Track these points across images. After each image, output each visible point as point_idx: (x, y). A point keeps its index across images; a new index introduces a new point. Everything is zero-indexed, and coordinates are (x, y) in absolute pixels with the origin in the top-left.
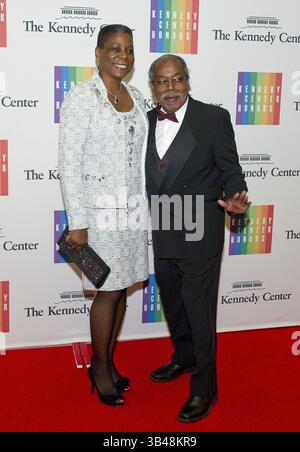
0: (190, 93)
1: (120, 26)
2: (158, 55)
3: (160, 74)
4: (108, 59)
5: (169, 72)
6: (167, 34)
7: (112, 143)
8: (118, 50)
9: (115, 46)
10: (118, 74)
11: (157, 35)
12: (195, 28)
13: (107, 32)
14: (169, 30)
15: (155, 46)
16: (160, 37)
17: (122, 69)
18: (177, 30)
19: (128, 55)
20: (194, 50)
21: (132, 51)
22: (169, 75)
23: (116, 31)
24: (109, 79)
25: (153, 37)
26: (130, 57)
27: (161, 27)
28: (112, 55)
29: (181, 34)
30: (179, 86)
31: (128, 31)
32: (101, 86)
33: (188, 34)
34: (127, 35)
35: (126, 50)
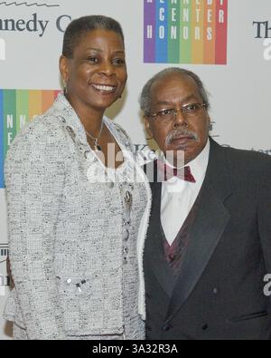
0: (212, 133)
1: (99, 19)
2: (157, 68)
3: (161, 98)
4: (81, 77)
5: (175, 95)
6: (173, 31)
7: (101, 221)
8: (97, 60)
9: (93, 53)
10: (100, 102)
11: (155, 32)
12: (221, 19)
13: (79, 30)
14: (177, 24)
15: (152, 51)
16: (162, 36)
17: (105, 93)
18: (192, 24)
19: (114, 68)
20: (220, 58)
21: (121, 62)
22: (176, 101)
23: (92, 28)
24: (85, 110)
25: (150, 35)
26: (118, 73)
27: (162, 18)
28: (88, 69)
29: (197, 30)
30: (193, 119)
31: (113, 26)
32: (75, 121)
33: (209, 30)
34: (112, 33)
35: (111, 60)
